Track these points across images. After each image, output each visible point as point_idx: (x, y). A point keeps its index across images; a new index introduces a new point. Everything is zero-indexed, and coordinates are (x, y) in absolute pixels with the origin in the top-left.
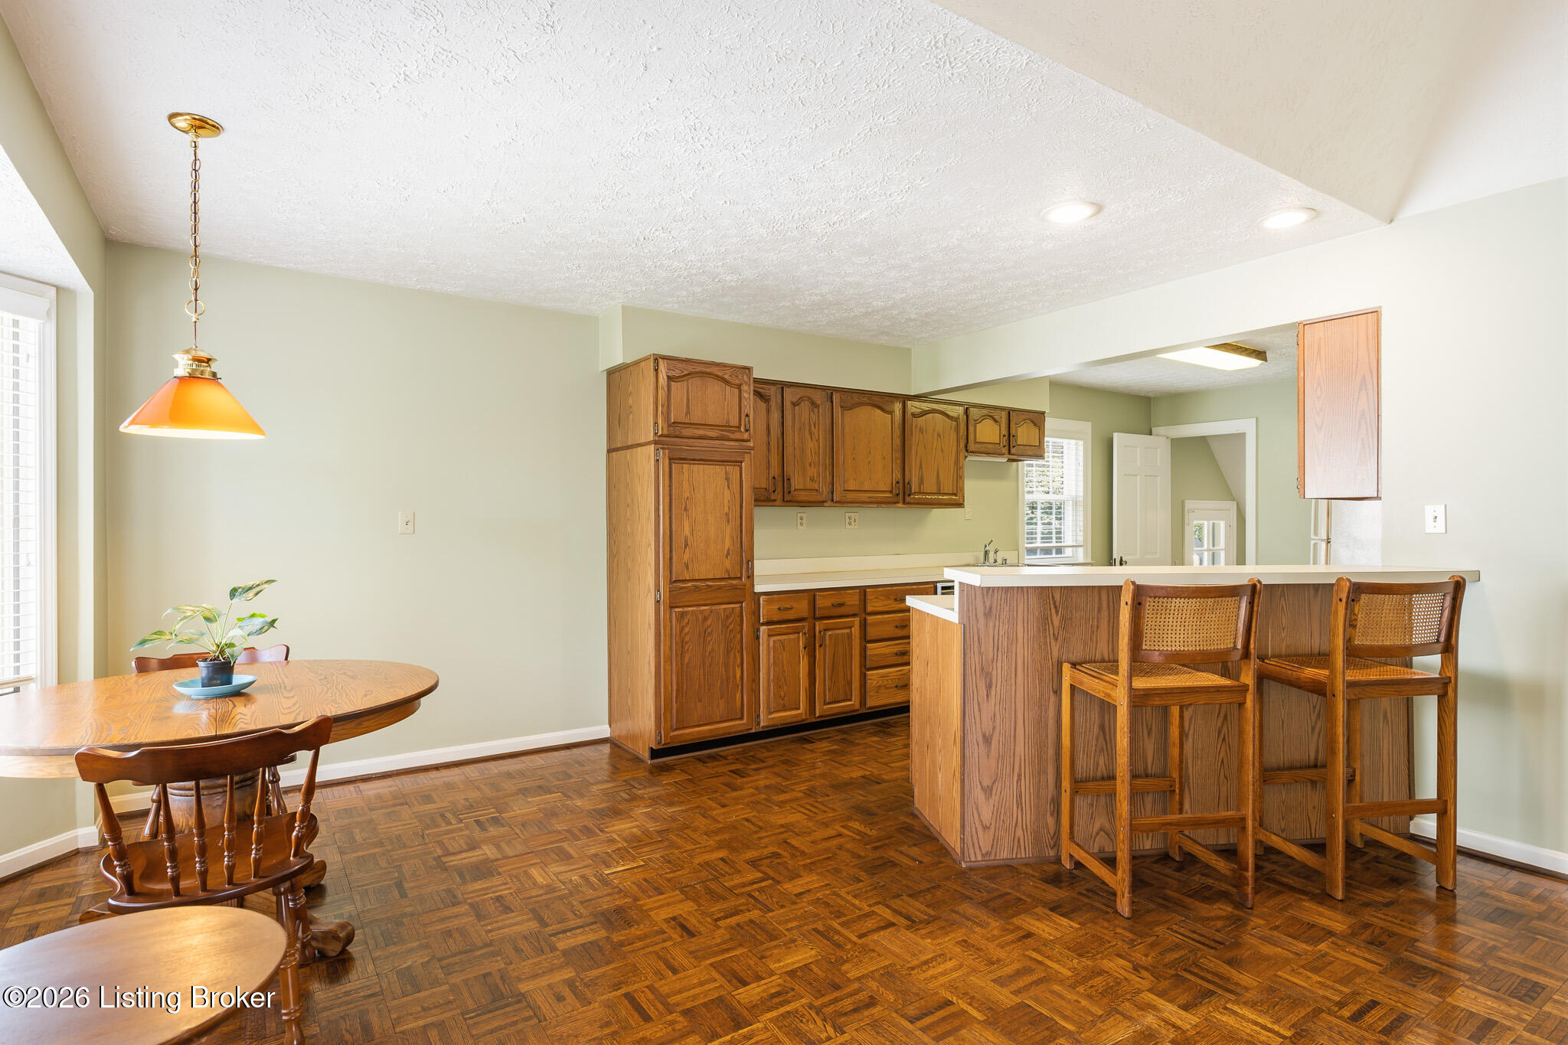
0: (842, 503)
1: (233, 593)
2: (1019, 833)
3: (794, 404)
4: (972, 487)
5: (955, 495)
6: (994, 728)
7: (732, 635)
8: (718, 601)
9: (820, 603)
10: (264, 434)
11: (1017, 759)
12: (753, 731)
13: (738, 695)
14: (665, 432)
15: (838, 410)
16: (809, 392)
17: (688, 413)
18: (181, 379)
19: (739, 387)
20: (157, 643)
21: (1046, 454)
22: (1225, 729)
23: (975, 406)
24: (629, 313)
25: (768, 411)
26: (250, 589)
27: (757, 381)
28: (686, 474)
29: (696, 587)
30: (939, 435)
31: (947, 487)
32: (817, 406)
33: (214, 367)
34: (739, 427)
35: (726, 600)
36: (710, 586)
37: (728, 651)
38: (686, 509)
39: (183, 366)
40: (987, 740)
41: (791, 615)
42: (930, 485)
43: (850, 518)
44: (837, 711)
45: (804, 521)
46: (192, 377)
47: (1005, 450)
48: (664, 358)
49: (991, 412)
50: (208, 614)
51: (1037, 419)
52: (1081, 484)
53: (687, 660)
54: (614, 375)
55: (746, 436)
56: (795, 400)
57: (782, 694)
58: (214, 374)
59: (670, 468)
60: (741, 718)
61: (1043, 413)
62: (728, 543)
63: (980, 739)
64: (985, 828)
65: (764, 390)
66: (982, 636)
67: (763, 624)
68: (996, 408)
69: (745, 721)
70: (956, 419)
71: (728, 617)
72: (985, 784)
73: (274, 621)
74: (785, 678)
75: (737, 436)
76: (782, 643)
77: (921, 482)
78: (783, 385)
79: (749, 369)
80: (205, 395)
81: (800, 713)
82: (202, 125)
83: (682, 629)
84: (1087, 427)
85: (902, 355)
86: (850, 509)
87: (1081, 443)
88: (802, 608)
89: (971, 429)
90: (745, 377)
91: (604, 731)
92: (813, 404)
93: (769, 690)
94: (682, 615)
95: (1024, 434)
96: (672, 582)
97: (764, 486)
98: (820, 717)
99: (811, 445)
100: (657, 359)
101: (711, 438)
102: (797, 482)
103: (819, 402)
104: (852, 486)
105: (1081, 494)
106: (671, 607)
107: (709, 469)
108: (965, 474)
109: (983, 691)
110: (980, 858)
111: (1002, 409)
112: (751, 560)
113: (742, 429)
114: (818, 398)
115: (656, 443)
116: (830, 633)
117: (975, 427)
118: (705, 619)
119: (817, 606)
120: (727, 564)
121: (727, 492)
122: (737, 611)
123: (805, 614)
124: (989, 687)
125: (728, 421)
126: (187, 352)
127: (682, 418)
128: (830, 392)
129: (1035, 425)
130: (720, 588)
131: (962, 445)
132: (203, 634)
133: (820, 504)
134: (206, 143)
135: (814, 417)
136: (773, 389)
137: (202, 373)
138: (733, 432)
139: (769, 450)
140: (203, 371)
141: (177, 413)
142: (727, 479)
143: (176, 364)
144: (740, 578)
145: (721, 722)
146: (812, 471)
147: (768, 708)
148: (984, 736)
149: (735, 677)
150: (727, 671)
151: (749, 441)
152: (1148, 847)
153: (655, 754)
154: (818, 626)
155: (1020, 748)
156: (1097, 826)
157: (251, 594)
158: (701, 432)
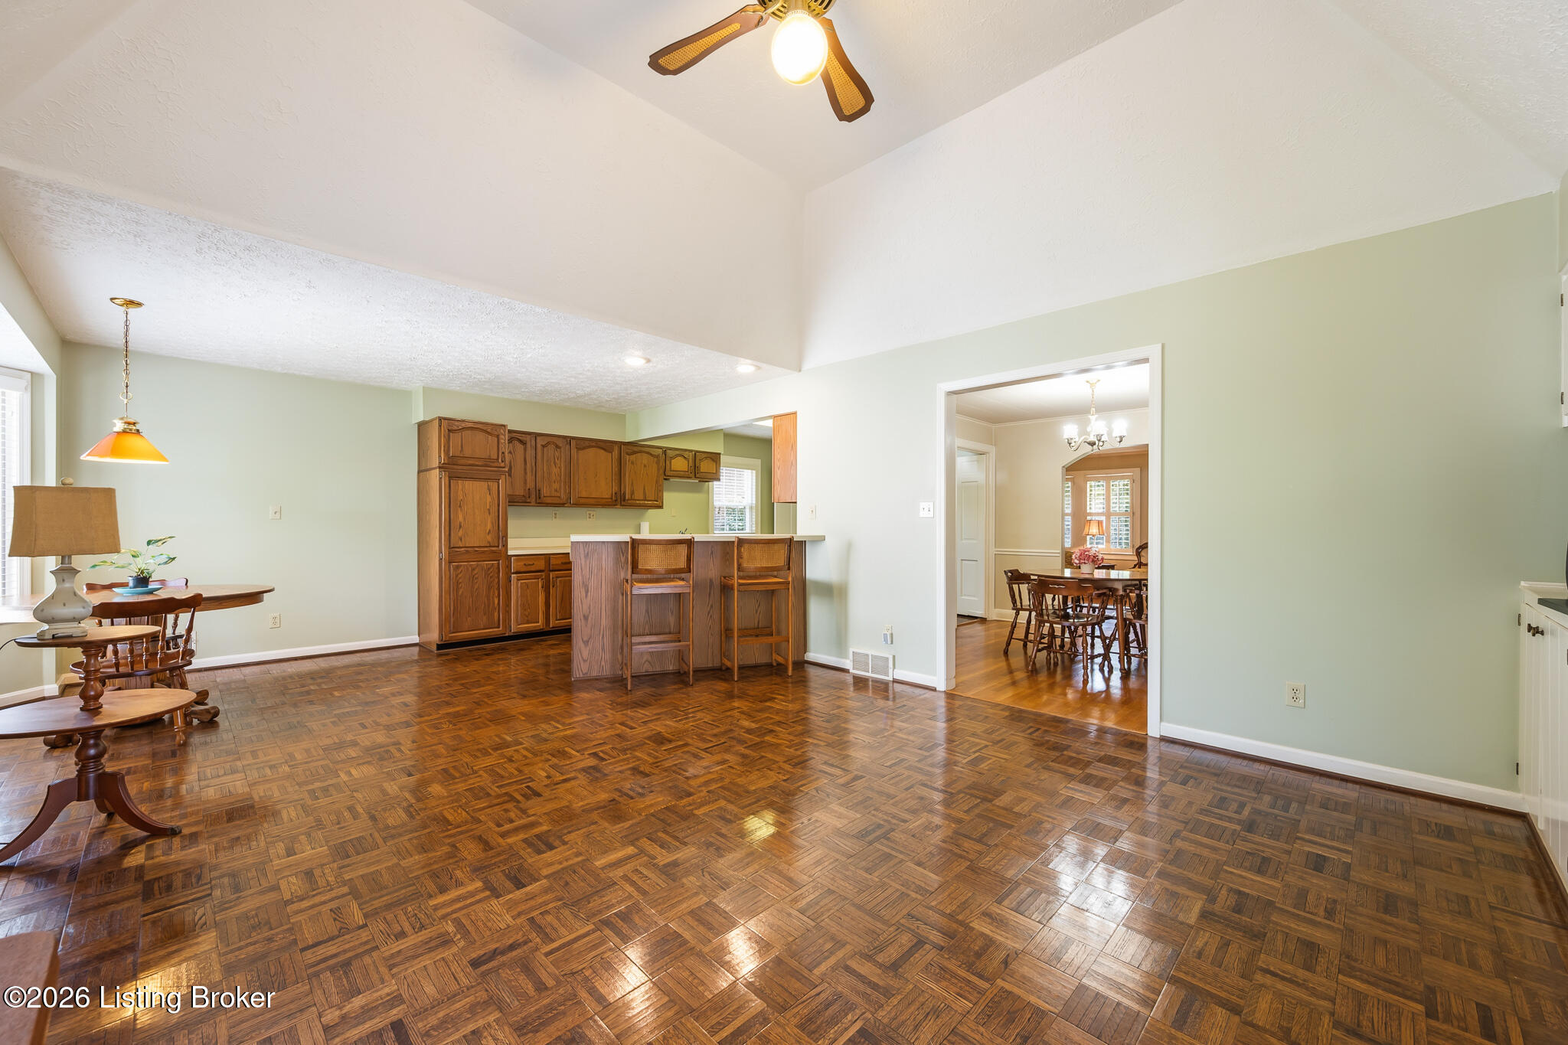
0: (577, 505)
1: (149, 543)
2: (603, 663)
3: (543, 446)
4: (668, 497)
5: (657, 501)
6: (590, 612)
7: (492, 579)
8: (484, 559)
9: (553, 562)
10: (167, 461)
11: (602, 627)
12: (507, 635)
13: (496, 614)
14: (446, 462)
15: (574, 451)
16: (554, 440)
17: (462, 450)
18: (118, 433)
19: (498, 436)
20: (103, 567)
21: (721, 477)
22: (711, 612)
23: (671, 449)
24: (428, 391)
25: (525, 450)
26: (159, 541)
27: (510, 431)
28: (460, 487)
29: (467, 551)
30: (645, 466)
31: (651, 495)
32: (560, 448)
33: (138, 427)
34: (498, 459)
35: (488, 559)
36: (476, 551)
37: (489, 588)
38: (460, 506)
39: (119, 426)
40: (586, 618)
41: (533, 568)
42: (638, 495)
43: (590, 514)
44: (566, 624)
45: (557, 515)
46: (124, 432)
47: (692, 475)
48: (445, 419)
49: (681, 453)
50: (134, 554)
51: (715, 458)
52: (754, 496)
53: (460, 593)
54: (422, 426)
55: (502, 465)
56: (543, 444)
57: (527, 613)
58: (138, 430)
59: (450, 482)
60: (499, 627)
61: (720, 454)
62: (489, 526)
63: (582, 618)
64: (585, 661)
65: (518, 438)
66: (583, 568)
67: (513, 573)
68: (686, 450)
69: (501, 629)
70: (657, 457)
71: (489, 569)
72: (585, 639)
73: (174, 558)
74: (529, 605)
75: (496, 464)
76: (527, 584)
77: (632, 493)
78: (536, 435)
79: (504, 426)
80: (132, 441)
81: (540, 625)
82: (131, 303)
83: (457, 576)
84: (758, 462)
85: (619, 418)
86: (590, 509)
87: (754, 472)
88: (541, 565)
89: (668, 462)
90: (502, 431)
91: (415, 639)
92: (557, 447)
93: (517, 610)
94: (457, 567)
95: (705, 466)
96: (450, 548)
97: (522, 494)
98: (553, 627)
99: (555, 470)
100: (440, 419)
101: (477, 466)
102: (545, 491)
103: (561, 445)
104: (584, 494)
105: (754, 502)
106: (450, 563)
107: (477, 484)
108: (664, 488)
109: (584, 594)
110: (582, 676)
111: (691, 451)
112: (506, 536)
113: (500, 461)
114: (560, 443)
115: (440, 468)
116: (560, 579)
117: (670, 463)
118: (473, 570)
119: (551, 563)
120: (489, 538)
121: (488, 497)
122: (496, 566)
123: (543, 568)
124: (587, 592)
125: (490, 456)
126: (122, 419)
127: (458, 454)
128: (568, 440)
129: (713, 460)
130: (483, 552)
131: (662, 471)
132: (130, 564)
133: (562, 505)
134: (133, 311)
135: (557, 454)
136: (529, 437)
137: (131, 430)
138: (493, 462)
139: (526, 473)
140: (132, 429)
141: (115, 451)
142: (489, 489)
143: (114, 425)
144: (498, 546)
145: (483, 629)
146: (556, 486)
147: (517, 620)
148: (584, 616)
149: (494, 603)
150: (488, 600)
151: (504, 467)
152: (671, 668)
153: (440, 647)
154: (552, 575)
155: (604, 622)
156: (645, 659)
157: (160, 543)
158: (470, 462)
